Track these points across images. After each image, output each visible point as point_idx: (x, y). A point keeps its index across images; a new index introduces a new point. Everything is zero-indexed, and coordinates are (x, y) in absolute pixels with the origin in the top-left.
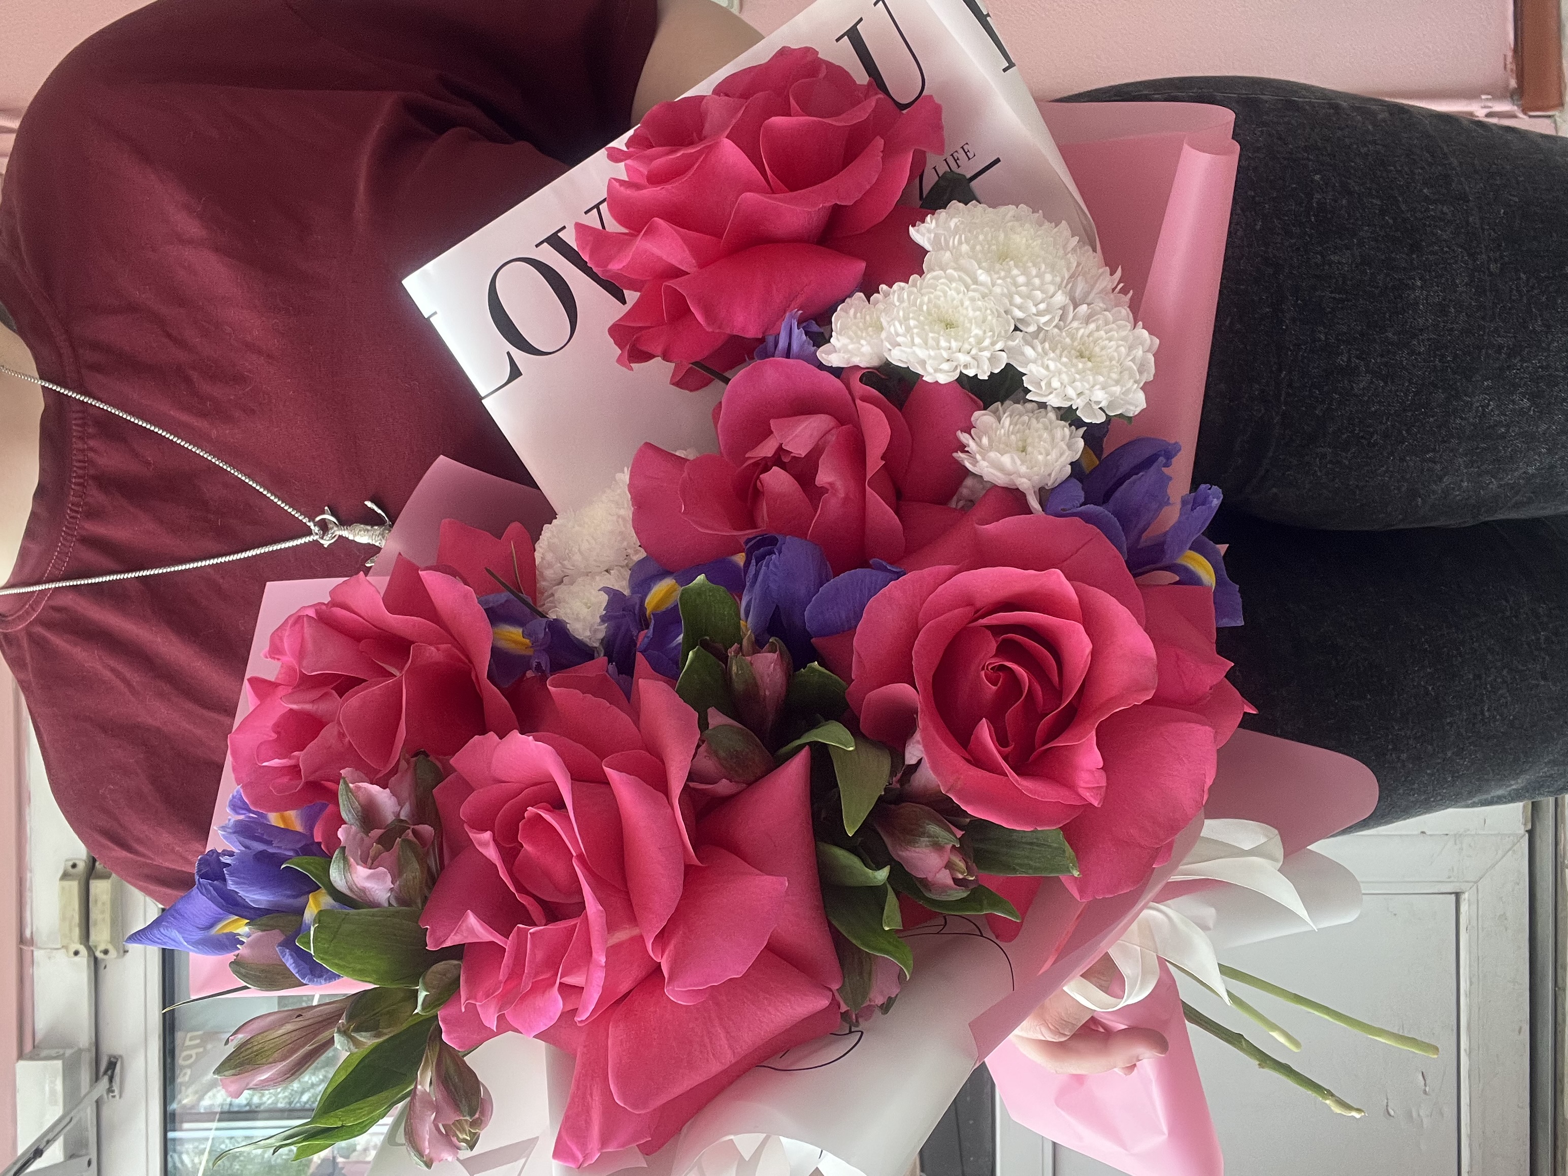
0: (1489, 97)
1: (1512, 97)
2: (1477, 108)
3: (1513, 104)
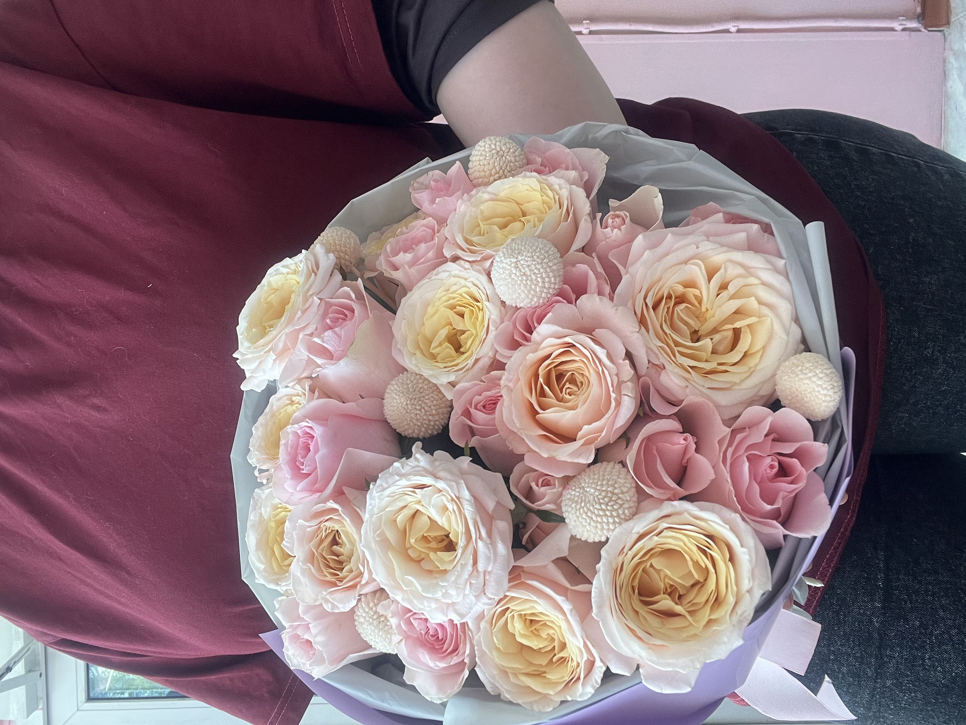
0: (904, 18)
1: (918, 18)
2: (896, 25)
3: (919, 23)
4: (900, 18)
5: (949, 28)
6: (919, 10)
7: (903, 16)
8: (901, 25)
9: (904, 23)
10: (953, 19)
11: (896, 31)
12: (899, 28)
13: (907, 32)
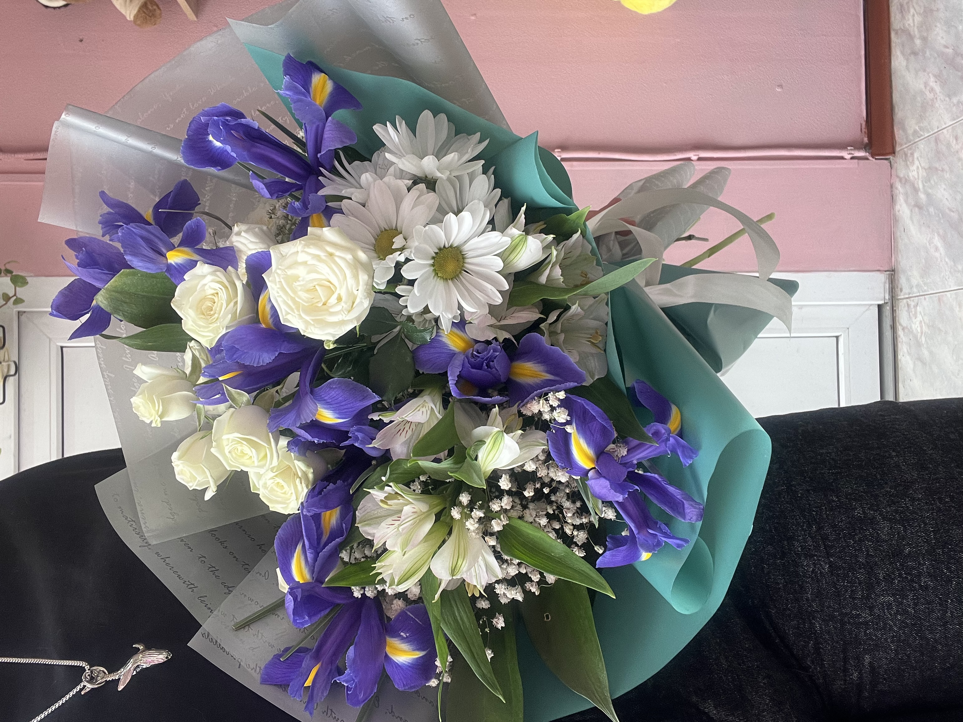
0: (852, 148)
1: (865, 148)
2: (845, 154)
3: (866, 152)
4: (849, 148)
5: (894, 156)
6: (866, 140)
7: (852, 146)
8: (850, 154)
9: (852, 152)
10: (898, 149)
11: (846, 159)
12: (848, 157)
13: (856, 161)
